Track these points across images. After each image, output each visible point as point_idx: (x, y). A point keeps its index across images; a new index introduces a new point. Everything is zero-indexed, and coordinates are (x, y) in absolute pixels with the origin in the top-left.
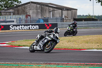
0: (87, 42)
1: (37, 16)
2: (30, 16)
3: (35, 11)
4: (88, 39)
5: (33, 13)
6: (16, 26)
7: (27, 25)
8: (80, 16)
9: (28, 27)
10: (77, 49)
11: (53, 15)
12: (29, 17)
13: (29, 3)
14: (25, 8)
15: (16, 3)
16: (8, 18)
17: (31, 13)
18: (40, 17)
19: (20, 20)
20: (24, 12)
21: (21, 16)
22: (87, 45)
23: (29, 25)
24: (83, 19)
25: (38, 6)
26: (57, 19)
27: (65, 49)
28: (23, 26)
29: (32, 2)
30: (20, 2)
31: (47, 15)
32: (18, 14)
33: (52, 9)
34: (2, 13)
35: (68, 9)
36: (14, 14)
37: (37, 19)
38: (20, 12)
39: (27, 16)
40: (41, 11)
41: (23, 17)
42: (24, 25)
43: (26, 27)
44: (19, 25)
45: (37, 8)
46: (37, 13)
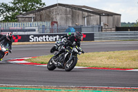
0: (134, 59)
1: (66, 23)
2: (57, 22)
3: (64, 16)
4: (135, 55)
5: (61, 18)
6: (38, 36)
7: (52, 35)
8: (125, 23)
9: (54, 37)
10: (121, 69)
11: (88, 22)
12: (56, 25)
13: (56, 5)
14: (50, 12)
15: (38, 5)
16: (27, 26)
17: (58, 18)
18: (70, 25)
19: (44, 28)
20: (49, 18)
21: (45, 24)
22: (134, 63)
23: (55, 35)
24: (129, 28)
25: (68, 9)
26: (93, 27)
27: (104, 68)
28: (47, 37)
29: (60, 5)
30: (44, 4)
31: (80, 22)
32: (41, 20)
33: (86, 14)
34: (20, 19)
35: (109, 14)
36: (35, 20)
37: (67, 27)
38: (44, 17)
39: (53, 23)
40: (72, 16)
41: (47, 24)
42: (49, 35)
43: (51, 38)
44: (42, 36)
45: (66, 13)
46: (67, 19)
